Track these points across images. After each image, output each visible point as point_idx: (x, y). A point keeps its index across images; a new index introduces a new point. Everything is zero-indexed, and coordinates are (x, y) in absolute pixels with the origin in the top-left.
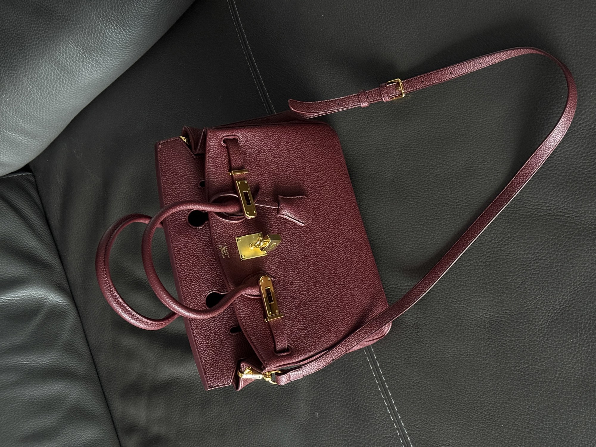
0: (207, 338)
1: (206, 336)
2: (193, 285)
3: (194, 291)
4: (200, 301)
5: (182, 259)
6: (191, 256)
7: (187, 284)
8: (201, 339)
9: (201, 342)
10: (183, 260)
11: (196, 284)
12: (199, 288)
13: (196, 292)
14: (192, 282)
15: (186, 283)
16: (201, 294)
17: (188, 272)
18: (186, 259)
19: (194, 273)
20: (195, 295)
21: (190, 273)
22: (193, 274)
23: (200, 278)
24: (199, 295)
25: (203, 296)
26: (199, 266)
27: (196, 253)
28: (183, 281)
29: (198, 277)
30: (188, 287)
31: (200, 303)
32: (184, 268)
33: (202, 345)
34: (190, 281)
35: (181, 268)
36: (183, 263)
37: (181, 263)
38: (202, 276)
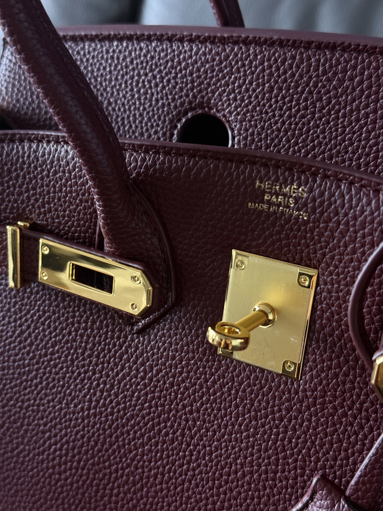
0: (116, 79)
1: (123, 76)
2: (271, 89)
3: (251, 83)
4: (220, 95)
5: (370, 76)
6: (367, 115)
7: (278, 69)
8: (118, 58)
9: (112, 57)
10: (361, 82)
11: (270, 99)
12: (255, 107)
13: (247, 90)
14: (280, 89)
15: (283, 63)
16: (236, 108)
17: (316, 86)
18: (362, 91)
19: (306, 108)
20: (240, 87)
21: (310, 93)
22: (306, 100)
23: (283, 123)
24: (235, 99)
25: (230, 113)
26: (323, 132)
27: (367, 139)
28: (293, 58)
29: (290, 117)
30: (270, 67)
31: (213, 92)
32: (335, 74)
33: (102, 57)
34: (285, 80)
35: (338, 63)
36: (352, 79)
37: (354, 68)
38: (286, 131)
